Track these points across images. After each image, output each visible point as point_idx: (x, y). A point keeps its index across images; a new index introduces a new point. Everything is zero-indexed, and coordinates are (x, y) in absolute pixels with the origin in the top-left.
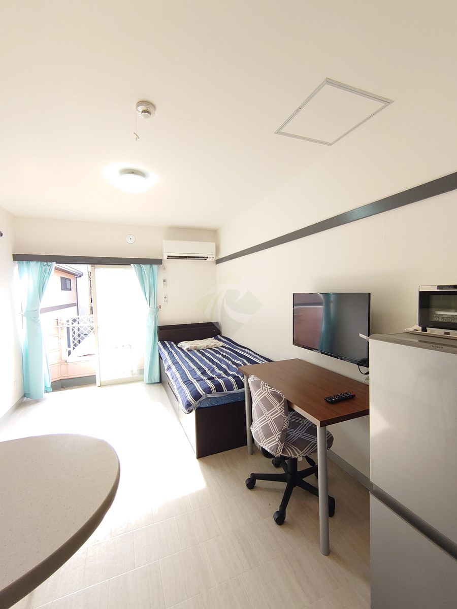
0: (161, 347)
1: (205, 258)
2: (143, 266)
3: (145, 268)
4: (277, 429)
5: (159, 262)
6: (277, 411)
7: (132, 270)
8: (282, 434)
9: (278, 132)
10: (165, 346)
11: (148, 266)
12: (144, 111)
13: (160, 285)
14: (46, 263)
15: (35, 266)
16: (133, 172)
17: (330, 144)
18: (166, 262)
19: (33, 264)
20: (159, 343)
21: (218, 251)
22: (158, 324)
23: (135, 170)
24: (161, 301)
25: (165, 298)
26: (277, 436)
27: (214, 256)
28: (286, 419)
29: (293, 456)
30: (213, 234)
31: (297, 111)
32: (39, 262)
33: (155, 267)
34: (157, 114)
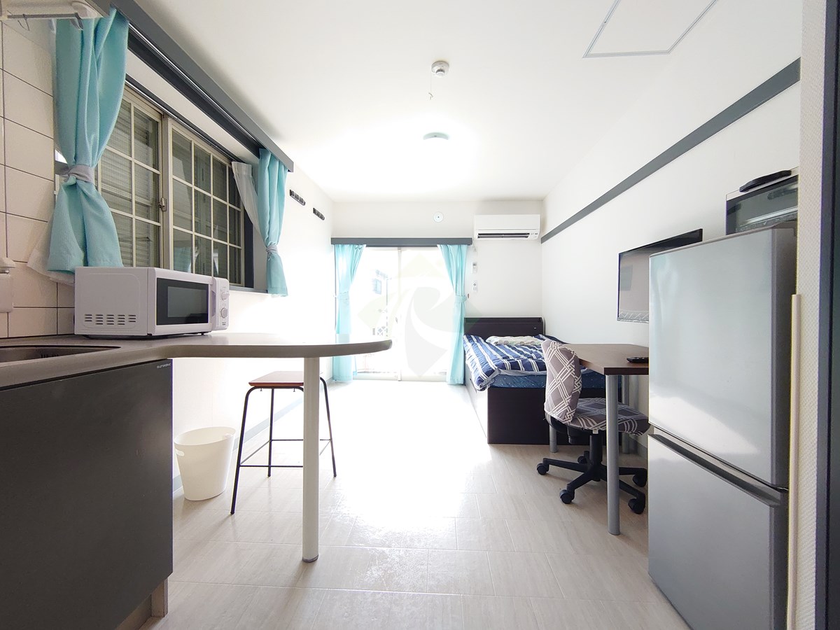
0: (467, 340)
1: (525, 235)
2: (450, 247)
3: (453, 248)
4: (566, 393)
5: (468, 242)
6: (567, 371)
7: (438, 251)
8: (572, 398)
9: (587, 55)
10: (470, 340)
11: (456, 247)
12: (439, 71)
13: (469, 269)
14: (357, 246)
15: (348, 248)
16: (436, 135)
17: (668, 52)
18: (478, 242)
19: (347, 247)
20: (465, 337)
21: (543, 224)
22: (464, 316)
23: (438, 133)
24: (469, 289)
25: (475, 285)
26: (566, 401)
27: (538, 232)
28: (577, 381)
29: (586, 427)
30: (538, 204)
31: (603, 26)
32: (352, 246)
33: (464, 247)
34: (450, 71)
